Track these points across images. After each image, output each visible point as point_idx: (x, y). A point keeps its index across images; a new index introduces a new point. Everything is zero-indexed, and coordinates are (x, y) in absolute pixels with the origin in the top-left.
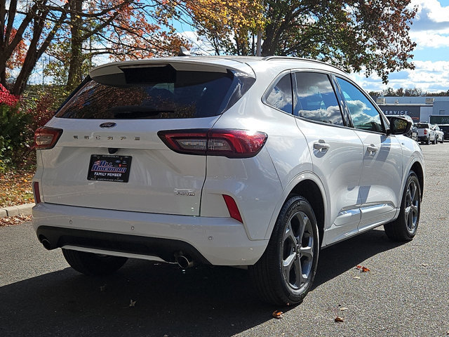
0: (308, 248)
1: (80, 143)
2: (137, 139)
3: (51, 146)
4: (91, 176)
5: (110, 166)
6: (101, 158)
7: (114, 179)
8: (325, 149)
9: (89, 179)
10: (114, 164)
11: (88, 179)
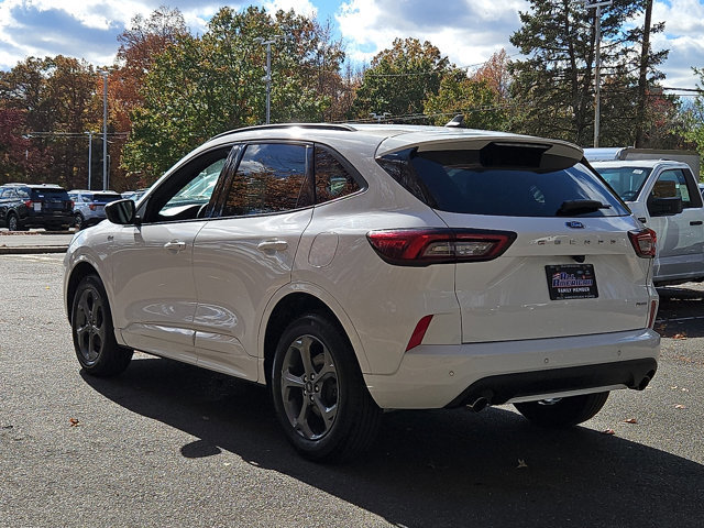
4: (554, 295)
5: (571, 279)
10: (577, 276)
11: (552, 299)
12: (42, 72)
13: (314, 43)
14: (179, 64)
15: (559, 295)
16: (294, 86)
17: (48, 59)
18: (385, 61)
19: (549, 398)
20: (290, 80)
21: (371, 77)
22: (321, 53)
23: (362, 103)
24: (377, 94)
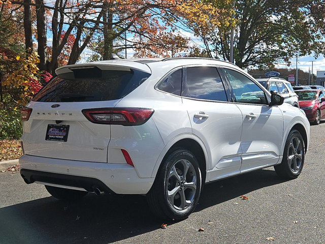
0: (192, 183)
1: (41, 117)
2: (71, 114)
3: (27, 119)
4: (47, 138)
5: (57, 132)
6: (53, 126)
7: (59, 139)
8: (204, 118)
9: (46, 139)
10: (60, 130)
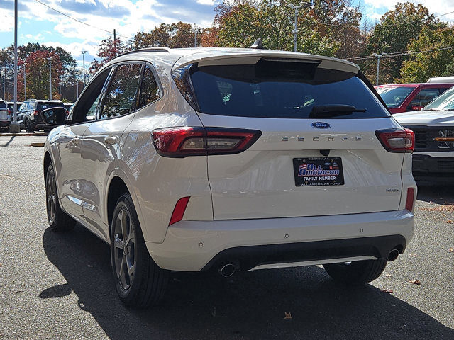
4: (299, 182)
6: (307, 161)
7: (328, 182)
10: (324, 167)
11: (297, 186)
12: (169, 33)
13: (341, 8)
14: (240, 24)
15: (304, 182)
16: (317, 36)
17: (173, 24)
18: (389, 18)
19: (348, 261)
20: (315, 33)
21: (379, 29)
22: (345, 14)
23: (373, 47)
24: (382, 41)
